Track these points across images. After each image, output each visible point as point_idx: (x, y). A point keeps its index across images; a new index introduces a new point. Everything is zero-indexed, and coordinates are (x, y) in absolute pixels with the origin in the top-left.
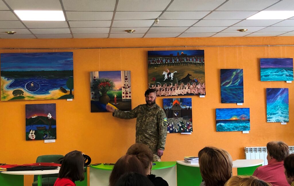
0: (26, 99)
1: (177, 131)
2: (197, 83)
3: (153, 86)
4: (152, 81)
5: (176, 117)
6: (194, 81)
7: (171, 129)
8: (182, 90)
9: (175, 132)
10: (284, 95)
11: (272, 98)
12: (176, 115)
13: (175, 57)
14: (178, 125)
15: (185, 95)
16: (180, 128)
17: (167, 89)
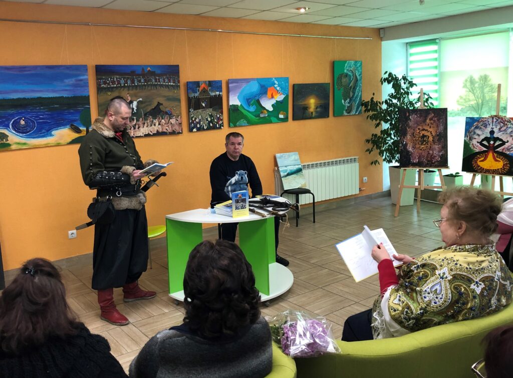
0: (13, 147)
2: (171, 116)
6: (167, 113)
8: (150, 128)
13: (139, 75)
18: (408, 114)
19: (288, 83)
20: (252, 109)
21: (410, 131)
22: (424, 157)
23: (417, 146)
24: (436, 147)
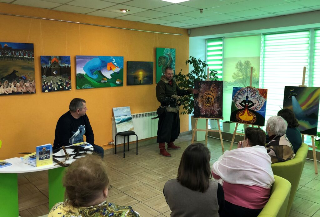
1: (56, 89)
5: (55, 75)
7: (50, 88)
12: (55, 73)
14: (57, 84)
16: (59, 86)
18: (199, 84)
19: (123, 60)
20: (95, 77)
21: (200, 95)
22: (208, 111)
23: (205, 104)
24: (216, 105)
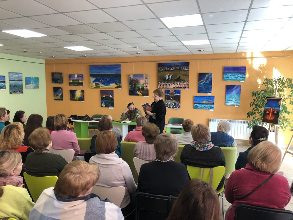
0: (101, 87)
1: (172, 107)
2: (184, 81)
3: (160, 83)
4: (160, 80)
5: (171, 100)
6: (182, 80)
7: (169, 106)
8: (175, 86)
9: (171, 108)
10: (238, 89)
11: (230, 91)
12: (171, 99)
13: (173, 66)
14: (173, 104)
15: (177, 88)
16: (174, 106)
17: (167, 85)
